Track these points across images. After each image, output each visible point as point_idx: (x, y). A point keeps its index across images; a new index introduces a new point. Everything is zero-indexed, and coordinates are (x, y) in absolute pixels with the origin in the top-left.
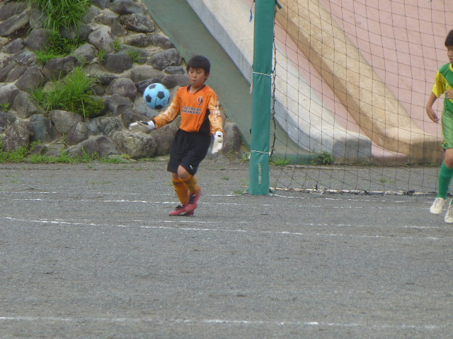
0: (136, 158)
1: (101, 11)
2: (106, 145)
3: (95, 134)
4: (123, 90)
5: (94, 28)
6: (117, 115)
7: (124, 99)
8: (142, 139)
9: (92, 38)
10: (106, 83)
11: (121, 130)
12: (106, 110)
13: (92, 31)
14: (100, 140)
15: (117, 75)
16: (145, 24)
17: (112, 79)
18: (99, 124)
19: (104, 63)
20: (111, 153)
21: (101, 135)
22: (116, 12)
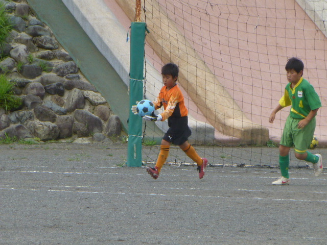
0: (44, 140)
1: (19, 34)
2: (22, 131)
3: (15, 123)
4: (35, 91)
5: (13, 46)
6: (31, 109)
7: (36, 97)
8: (49, 127)
9: (13, 53)
10: (22, 86)
11: (33, 120)
12: (23, 106)
13: (12, 48)
14: (18, 128)
15: (30, 80)
16: (51, 44)
17: (27, 83)
18: (17, 115)
19: (21, 72)
20: (27, 137)
21: (19, 124)
22: (30, 34)
